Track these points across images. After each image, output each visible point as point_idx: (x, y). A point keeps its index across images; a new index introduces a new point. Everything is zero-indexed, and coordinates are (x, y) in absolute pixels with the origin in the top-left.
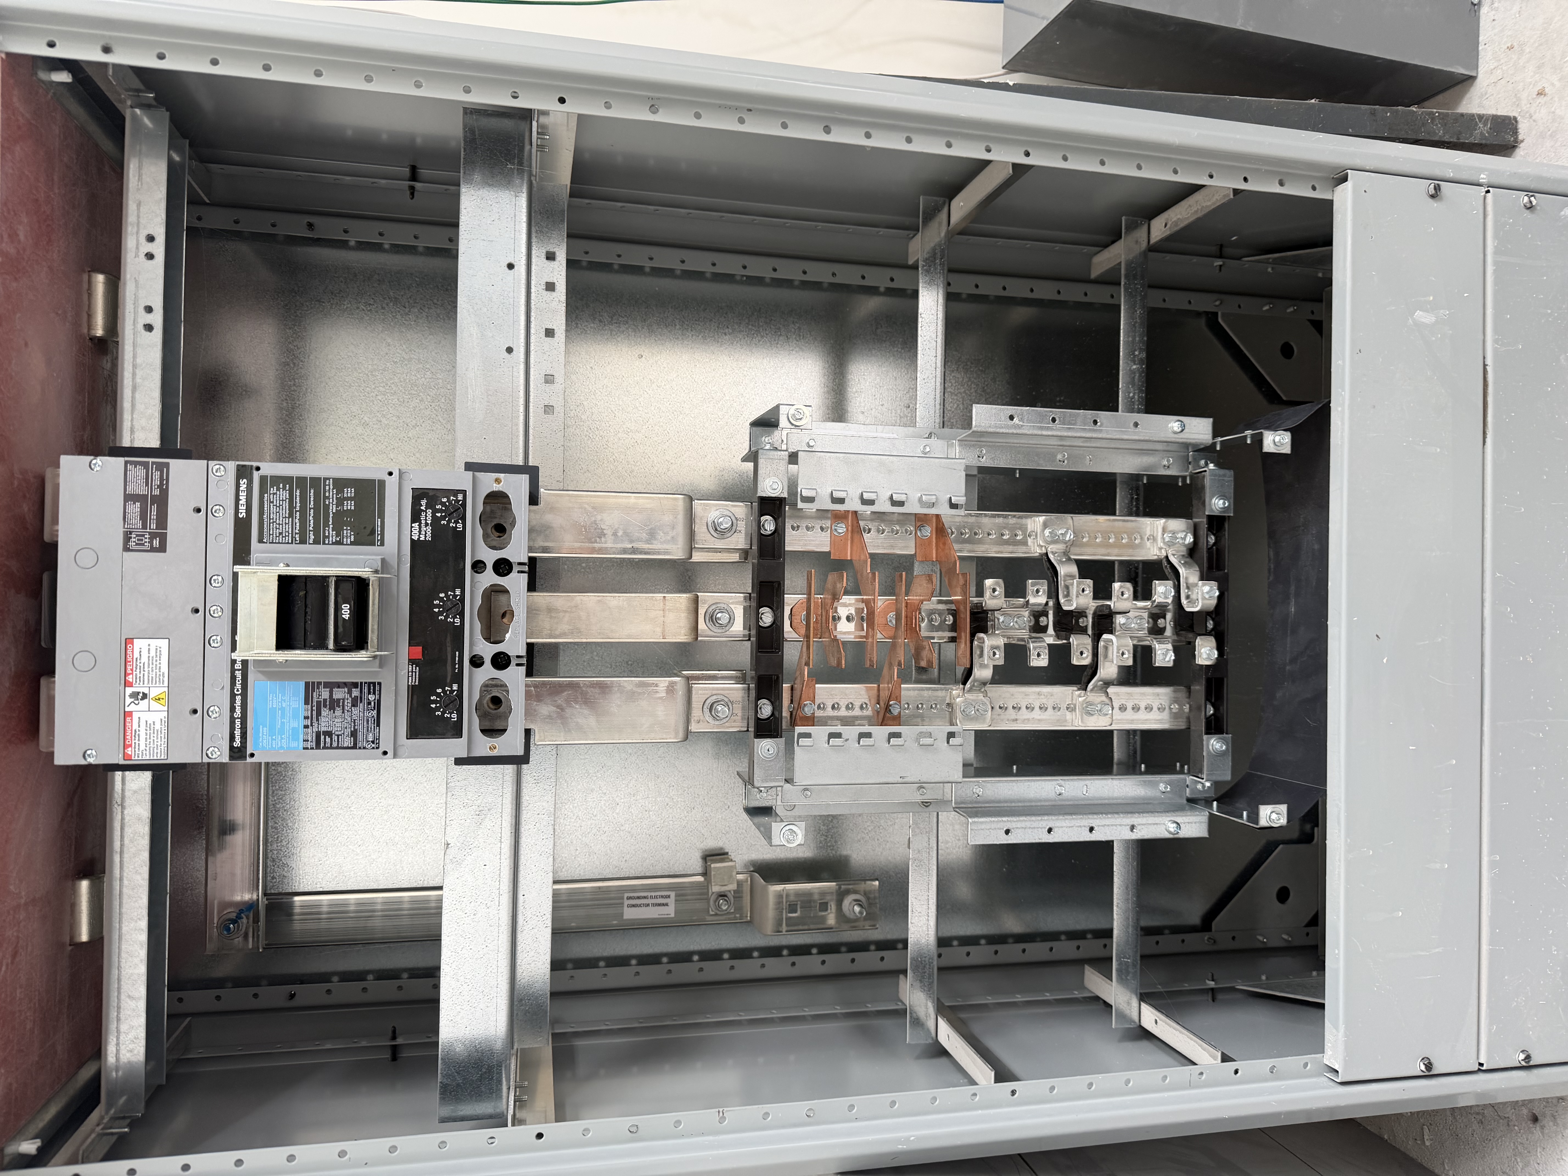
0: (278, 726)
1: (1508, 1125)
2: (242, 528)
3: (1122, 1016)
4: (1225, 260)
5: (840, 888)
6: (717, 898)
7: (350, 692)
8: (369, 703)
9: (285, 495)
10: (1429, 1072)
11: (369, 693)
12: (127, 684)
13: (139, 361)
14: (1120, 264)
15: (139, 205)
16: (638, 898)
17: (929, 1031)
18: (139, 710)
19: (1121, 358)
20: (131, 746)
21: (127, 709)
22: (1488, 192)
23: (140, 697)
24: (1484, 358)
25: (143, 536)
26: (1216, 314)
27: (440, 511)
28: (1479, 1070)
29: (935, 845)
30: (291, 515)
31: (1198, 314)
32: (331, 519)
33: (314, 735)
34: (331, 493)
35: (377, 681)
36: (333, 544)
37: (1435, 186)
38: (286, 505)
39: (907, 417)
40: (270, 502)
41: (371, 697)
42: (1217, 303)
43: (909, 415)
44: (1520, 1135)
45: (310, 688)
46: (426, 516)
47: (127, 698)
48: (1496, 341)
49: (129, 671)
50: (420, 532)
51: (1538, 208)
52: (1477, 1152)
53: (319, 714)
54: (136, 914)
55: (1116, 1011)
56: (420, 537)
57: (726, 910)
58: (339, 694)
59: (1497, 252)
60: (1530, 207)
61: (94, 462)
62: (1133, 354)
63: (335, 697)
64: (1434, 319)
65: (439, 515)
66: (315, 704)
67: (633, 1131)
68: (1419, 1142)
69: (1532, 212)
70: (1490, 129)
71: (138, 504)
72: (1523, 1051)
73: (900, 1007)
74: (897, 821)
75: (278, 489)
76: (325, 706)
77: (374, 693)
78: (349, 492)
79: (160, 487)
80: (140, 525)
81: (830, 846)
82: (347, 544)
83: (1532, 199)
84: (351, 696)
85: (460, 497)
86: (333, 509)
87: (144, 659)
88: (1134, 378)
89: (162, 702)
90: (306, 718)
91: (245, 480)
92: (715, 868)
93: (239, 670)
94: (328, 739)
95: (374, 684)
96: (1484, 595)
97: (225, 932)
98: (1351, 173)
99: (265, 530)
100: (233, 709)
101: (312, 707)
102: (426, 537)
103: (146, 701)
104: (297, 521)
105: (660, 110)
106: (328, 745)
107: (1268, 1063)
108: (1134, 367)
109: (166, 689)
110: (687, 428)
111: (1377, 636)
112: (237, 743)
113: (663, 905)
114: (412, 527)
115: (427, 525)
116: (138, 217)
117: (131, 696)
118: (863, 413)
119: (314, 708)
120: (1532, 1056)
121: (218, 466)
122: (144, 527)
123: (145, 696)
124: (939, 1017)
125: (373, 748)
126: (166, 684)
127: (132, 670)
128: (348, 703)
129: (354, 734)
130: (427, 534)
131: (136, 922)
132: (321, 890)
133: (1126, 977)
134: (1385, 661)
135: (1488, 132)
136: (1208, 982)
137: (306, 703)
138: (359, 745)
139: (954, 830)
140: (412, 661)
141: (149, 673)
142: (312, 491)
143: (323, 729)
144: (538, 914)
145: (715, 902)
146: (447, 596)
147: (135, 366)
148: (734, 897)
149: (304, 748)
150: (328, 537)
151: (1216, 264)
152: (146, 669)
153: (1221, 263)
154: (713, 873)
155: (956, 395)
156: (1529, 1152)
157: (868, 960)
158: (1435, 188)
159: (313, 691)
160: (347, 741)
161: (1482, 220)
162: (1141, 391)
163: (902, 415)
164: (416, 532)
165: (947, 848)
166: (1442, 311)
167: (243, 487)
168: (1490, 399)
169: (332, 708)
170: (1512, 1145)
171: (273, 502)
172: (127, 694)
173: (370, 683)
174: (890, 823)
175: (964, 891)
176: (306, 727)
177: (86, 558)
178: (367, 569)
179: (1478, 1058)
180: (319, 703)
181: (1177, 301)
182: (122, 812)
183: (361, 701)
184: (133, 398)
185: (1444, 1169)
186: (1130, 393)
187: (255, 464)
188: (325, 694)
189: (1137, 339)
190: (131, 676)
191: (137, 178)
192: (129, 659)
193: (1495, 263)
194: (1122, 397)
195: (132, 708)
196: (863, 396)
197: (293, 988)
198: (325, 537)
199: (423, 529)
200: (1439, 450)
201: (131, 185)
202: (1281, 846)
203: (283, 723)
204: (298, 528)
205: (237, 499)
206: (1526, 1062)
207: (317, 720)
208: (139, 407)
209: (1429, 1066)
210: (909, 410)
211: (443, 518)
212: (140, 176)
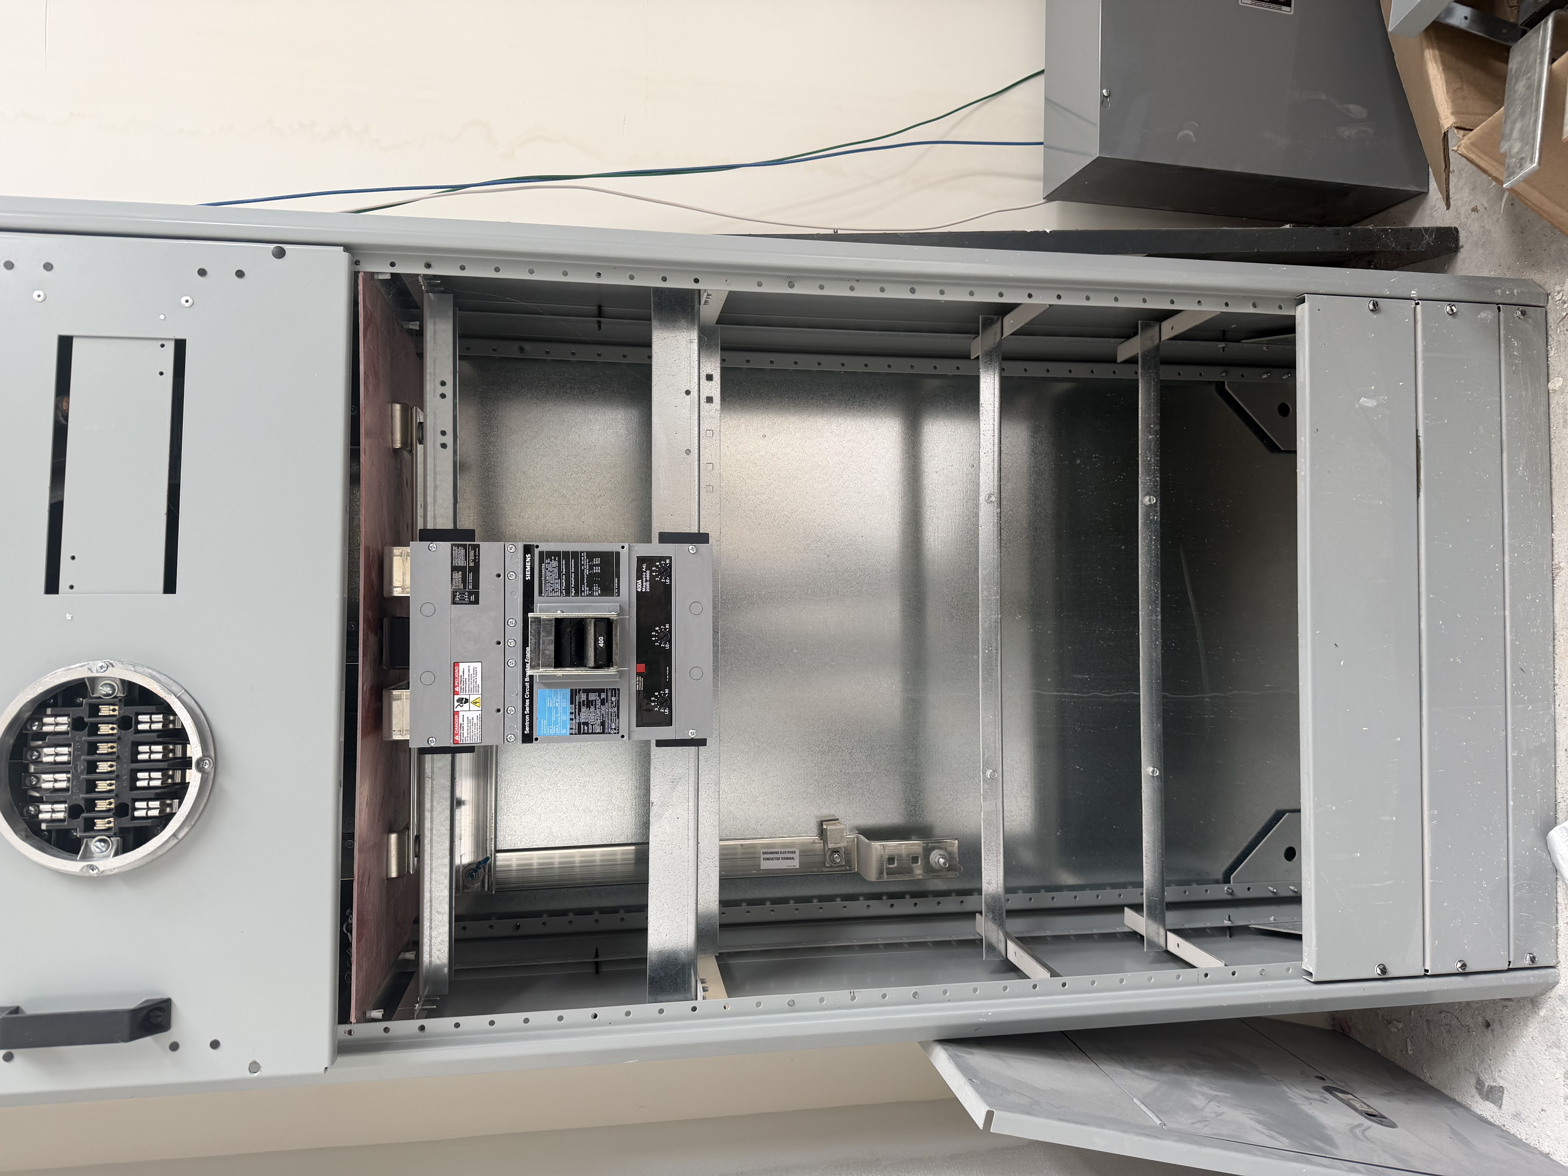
0: (553, 719)
1: (1469, 1031)
2: (528, 587)
3: (1152, 944)
4: (1227, 343)
5: (927, 845)
6: (832, 853)
7: (599, 696)
8: (612, 703)
9: (555, 564)
10: (1384, 976)
11: (612, 696)
12: (456, 693)
13: (438, 469)
14: (1138, 353)
15: (435, 361)
16: (771, 853)
17: (1000, 952)
18: (462, 710)
19: (1140, 430)
20: (458, 734)
21: (455, 710)
22: (1418, 304)
23: (463, 702)
24: (1417, 431)
25: (464, 594)
26: (1224, 382)
27: (654, 571)
28: (1425, 974)
29: (1001, 808)
30: (560, 577)
31: (1210, 383)
32: (585, 579)
33: (577, 725)
34: (585, 561)
35: (616, 687)
36: (587, 596)
37: (1374, 303)
38: (556, 570)
39: (972, 474)
40: (546, 569)
41: (614, 699)
42: (1224, 374)
43: (974, 473)
44: (1477, 1038)
45: (574, 693)
46: (646, 575)
47: (455, 702)
48: (1425, 418)
49: (456, 684)
50: (642, 586)
51: (1459, 314)
52: (1446, 1056)
53: (580, 711)
54: (441, 854)
55: (1147, 941)
56: (642, 590)
57: (839, 863)
58: (593, 697)
59: (1425, 349)
60: (1453, 314)
61: (431, 545)
62: (1150, 427)
63: (590, 699)
64: (1375, 403)
65: (654, 574)
66: (577, 704)
67: (791, 1004)
68: (1404, 1052)
69: (1454, 317)
70: (1435, 239)
71: (460, 573)
72: (1460, 961)
73: (977, 937)
74: (971, 795)
75: (551, 560)
76: (584, 705)
77: (615, 696)
78: (597, 561)
79: (474, 561)
80: (462, 587)
81: (918, 814)
82: (596, 596)
83: (1453, 308)
84: (600, 698)
85: (668, 561)
86: (587, 572)
87: (466, 676)
88: (1150, 445)
89: (478, 704)
90: (571, 713)
91: (529, 555)
92: (829, 830)
93: (527, 682)
94: (586, 728)
95: (615, 689)
96: (1421, 612)
97: (470, 879)
98: (1307, 296)
99: (543, 588)
100: (524, 709)
101: (575, 706)
102: (646, 589)
103: (468, 704)
104: (564, 581)
105: (796, 284)
106: (586, 731)
107: (1258, 968)
108: (1151, 437)
109: (480, 696)
110: (800, 489)
111: (1336, 645)
112: (527, 731)
113: (790, 858)
114: (637, 583)
115: (646, 581)
116: (435, 369)
117: (458, 701)
118: (937, 472)
119: (577, 707)
120: (1467, 964)
121: (510, 546)
122: (465, 587)
123: (467, 701)
124: (1008, 940)
125: (615, 733)
126: (480, 693)
127: (458, 683)
128: (599, 702)
129: (603, 724)
130: (647, 588)
131: (442, 859)
132: (536, 847)
133: (1155, 912)
134: (1342, 663)
135: (1433, 242)
136: (1225, 922)
137: (572, 703)
138: (606, 731)
139: (1017, 802)
140: (638, 674)
141: (469, 685)
142: (573, 561)
143: (583, 721)
144: (710, 857)
145: (830, 856)
146: (660, 629)
147: (435, 473)
148: (845, 854)
149: (570, 734)
150: (584, 591)
151: (1219, 346)
152: (467, 683)
153: (1224, 345)
154: (828, 833)
155: (1011, 456)
156: (1484, 1051)
157: (951, 905)
158: (1374, 305)
159: (576, 695)
160: (598, 729)
161: (1413, 326)
162: (1156, 455)
163: (967, 472)
164: (640, 586)
165: (1012, 816)
166: (1381, 397)
167: (528, 559)
168: (1422, 462)
169: (588, 707)
170: (1472, 1046)
171: (548, 569)
172: (455, 699)
173: (612, 689)
174: (965, 796)
175: (1027, 857)
176: (571, 719)
177: (427, 610)
178: (613, 613)
179: (1424, 966)
180: (579, 703)
181: (1189, 374)
182: (432, 783)
183: (607, 702)
184: (435, 495)
185: (1423, 1072)
186: (1148, 457)
187: (535, 544)
188: (583, 697)
189: (1152, 415)
190: (457, 688)
191: (433, 342)
192: (456, 676)
193: (1424, 358)
194: (1141, 461)
195: (459, 709)
196: (937, 459)
197: (518, 921)
198: (582, 591)
199: (644, 584)
200: (1381, 503)
201: (428, 347)
202: (1287, 814)
203: (556, 717)
204: (564, 586)
205: (525, 568)
206: (1462, 969)
207: (579, 715)
208: (439, 501)
209: (1384, 970)
210: (973, 468)
211: (657, 576)
212: (435, 340)
